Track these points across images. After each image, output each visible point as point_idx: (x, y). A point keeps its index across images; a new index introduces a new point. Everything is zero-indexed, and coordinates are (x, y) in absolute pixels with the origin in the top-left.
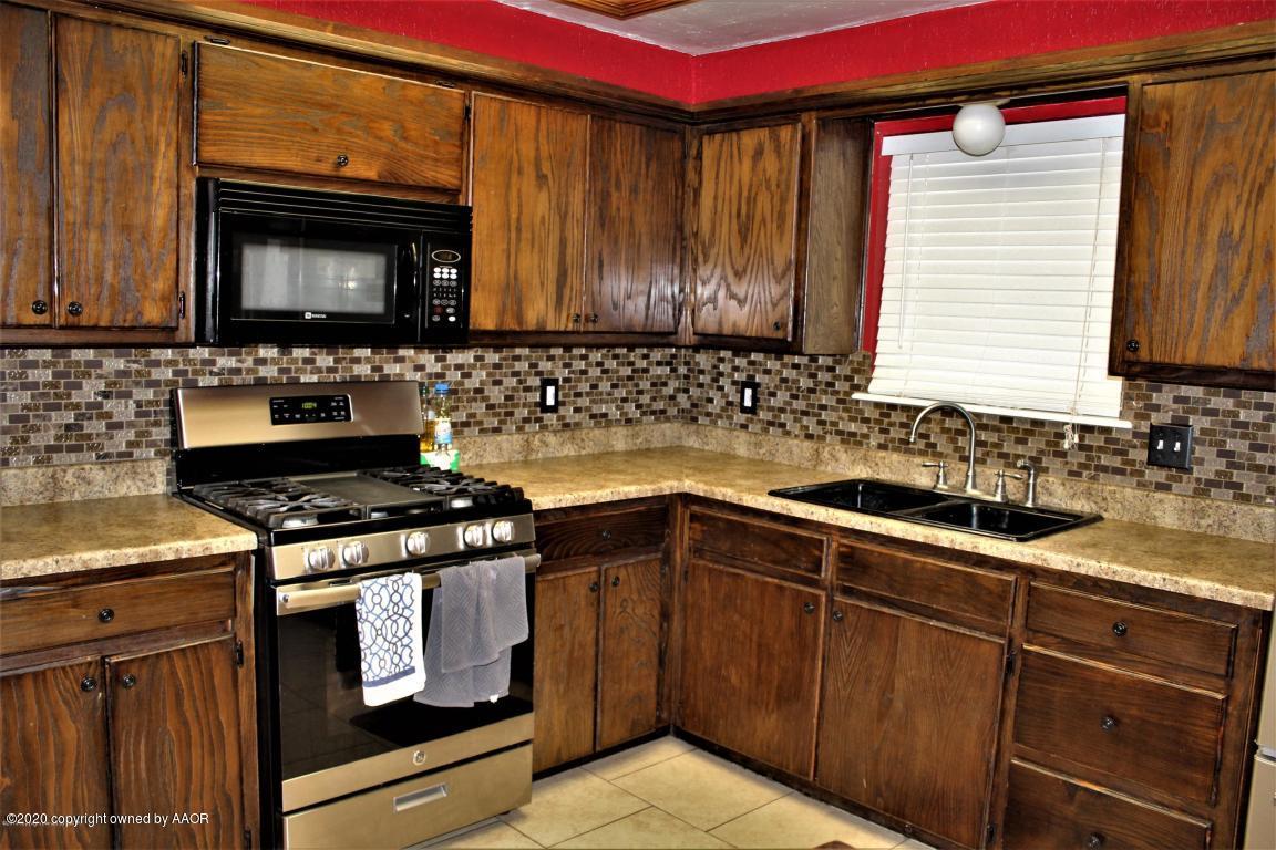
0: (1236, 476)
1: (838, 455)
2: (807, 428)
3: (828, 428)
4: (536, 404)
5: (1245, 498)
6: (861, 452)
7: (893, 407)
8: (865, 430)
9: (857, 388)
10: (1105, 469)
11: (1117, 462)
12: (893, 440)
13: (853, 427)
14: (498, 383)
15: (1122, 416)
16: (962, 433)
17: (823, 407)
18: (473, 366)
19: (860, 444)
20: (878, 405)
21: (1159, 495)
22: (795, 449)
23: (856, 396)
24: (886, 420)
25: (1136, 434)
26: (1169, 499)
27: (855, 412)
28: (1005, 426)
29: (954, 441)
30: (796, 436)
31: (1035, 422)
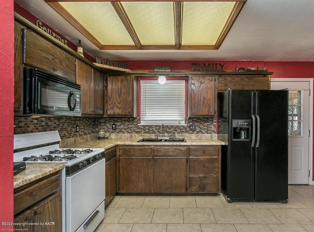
0: (202, 131)
1: (136, 135)
2: (128, 131)
3: (133, 131)
4: (75, 131)
5: (203, 133)
6: (141, 134)
7: (146, 126)
8: (141, 130)
9: (139, 123)
10: (183, 132)
11: (185, 131)
12: (146, 132)
13: (138, 130)
14: (69, 126)
15: (185, 124)
16: (160, 129)
17: (132, 127)
18: (65, 123)
19: (140, 133)
20: (143, 126)
21: (192, 134)
22: (126, 136)
23: (139, 125)
24: (145, 128)
25: (187, 126)
26: (193, 135)
27: (138, 128)
28: (167, 127)
29: (158, 130)
30: (126, 133)
31: (172, 126)
